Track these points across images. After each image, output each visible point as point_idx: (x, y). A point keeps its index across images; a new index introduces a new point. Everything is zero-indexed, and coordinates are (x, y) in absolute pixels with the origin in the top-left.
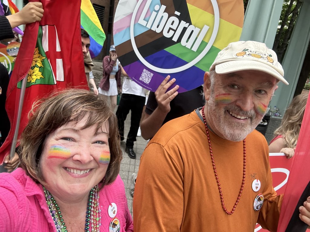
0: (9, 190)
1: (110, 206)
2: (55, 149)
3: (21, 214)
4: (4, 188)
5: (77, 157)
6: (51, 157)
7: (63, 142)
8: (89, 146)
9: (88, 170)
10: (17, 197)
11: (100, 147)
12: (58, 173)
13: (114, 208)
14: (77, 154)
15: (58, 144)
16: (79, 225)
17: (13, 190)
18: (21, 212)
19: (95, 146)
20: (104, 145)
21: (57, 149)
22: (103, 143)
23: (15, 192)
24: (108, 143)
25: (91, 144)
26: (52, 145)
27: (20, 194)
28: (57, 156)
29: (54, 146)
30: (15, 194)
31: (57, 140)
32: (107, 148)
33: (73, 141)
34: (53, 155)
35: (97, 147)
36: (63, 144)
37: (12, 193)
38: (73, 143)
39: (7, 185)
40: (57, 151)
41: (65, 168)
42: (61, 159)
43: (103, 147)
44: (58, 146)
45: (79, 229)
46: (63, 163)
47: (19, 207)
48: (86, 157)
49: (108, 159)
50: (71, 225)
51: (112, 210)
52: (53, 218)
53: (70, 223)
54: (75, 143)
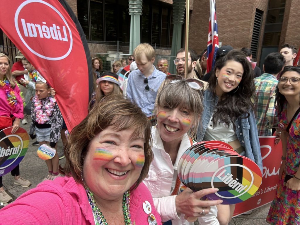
0: (53, 193)
1: (144, 203)
2: (100, 152)
3: (67, 212)
4: (48, 192)
5: (118, 160)
6: (96, 159)
7: (107, 145)
8: (127, 150)
9: (126, 172)
10: (61, 198)
11: (137, 151)
12: (101, 173)
13: (148, 205)
14: (117, 157)
15: (103, 148)
16: (120, 219)
17: (56, 192)
18: (67, 211)
19: (133, 150)
20: (141, 149)
21: (101, 152)
22: (139, 147)
23: (59, 194)
24: (143, 148)
25: (129, 148)
26: (97, 148)
27: (63, 195)
28: (102, 158)
29: (98, 148)
30: (59, 195)
31: (101, 143)
32: (142, 152)
33: (115, 144)
34: (98, 157)
35: (135, 150)
36: (107, 147)
37: (56, 195)
38: (114, 146)
39: (51, 189)
40: (102, 154)
41: (107, 169)
42: (104, 161)
43: (139, 151)
44: (102, 149)
45: (121, 222)
46: (106, 164)
47: (65, 206)
48: (125, 160)
49: (143, 162)
50: (113, 219)
51: (147, 207)
52: (91, 206)
53: (112, 217)
54: (116, 146)
